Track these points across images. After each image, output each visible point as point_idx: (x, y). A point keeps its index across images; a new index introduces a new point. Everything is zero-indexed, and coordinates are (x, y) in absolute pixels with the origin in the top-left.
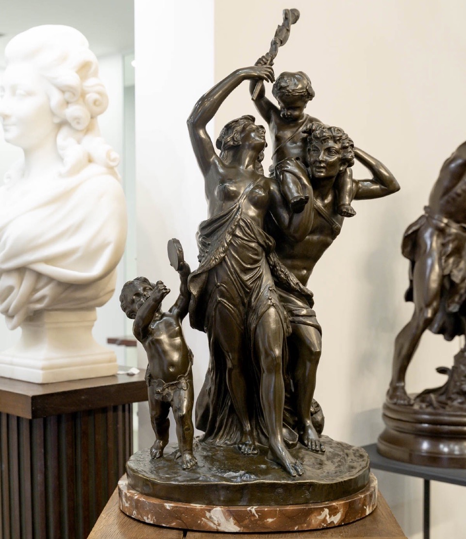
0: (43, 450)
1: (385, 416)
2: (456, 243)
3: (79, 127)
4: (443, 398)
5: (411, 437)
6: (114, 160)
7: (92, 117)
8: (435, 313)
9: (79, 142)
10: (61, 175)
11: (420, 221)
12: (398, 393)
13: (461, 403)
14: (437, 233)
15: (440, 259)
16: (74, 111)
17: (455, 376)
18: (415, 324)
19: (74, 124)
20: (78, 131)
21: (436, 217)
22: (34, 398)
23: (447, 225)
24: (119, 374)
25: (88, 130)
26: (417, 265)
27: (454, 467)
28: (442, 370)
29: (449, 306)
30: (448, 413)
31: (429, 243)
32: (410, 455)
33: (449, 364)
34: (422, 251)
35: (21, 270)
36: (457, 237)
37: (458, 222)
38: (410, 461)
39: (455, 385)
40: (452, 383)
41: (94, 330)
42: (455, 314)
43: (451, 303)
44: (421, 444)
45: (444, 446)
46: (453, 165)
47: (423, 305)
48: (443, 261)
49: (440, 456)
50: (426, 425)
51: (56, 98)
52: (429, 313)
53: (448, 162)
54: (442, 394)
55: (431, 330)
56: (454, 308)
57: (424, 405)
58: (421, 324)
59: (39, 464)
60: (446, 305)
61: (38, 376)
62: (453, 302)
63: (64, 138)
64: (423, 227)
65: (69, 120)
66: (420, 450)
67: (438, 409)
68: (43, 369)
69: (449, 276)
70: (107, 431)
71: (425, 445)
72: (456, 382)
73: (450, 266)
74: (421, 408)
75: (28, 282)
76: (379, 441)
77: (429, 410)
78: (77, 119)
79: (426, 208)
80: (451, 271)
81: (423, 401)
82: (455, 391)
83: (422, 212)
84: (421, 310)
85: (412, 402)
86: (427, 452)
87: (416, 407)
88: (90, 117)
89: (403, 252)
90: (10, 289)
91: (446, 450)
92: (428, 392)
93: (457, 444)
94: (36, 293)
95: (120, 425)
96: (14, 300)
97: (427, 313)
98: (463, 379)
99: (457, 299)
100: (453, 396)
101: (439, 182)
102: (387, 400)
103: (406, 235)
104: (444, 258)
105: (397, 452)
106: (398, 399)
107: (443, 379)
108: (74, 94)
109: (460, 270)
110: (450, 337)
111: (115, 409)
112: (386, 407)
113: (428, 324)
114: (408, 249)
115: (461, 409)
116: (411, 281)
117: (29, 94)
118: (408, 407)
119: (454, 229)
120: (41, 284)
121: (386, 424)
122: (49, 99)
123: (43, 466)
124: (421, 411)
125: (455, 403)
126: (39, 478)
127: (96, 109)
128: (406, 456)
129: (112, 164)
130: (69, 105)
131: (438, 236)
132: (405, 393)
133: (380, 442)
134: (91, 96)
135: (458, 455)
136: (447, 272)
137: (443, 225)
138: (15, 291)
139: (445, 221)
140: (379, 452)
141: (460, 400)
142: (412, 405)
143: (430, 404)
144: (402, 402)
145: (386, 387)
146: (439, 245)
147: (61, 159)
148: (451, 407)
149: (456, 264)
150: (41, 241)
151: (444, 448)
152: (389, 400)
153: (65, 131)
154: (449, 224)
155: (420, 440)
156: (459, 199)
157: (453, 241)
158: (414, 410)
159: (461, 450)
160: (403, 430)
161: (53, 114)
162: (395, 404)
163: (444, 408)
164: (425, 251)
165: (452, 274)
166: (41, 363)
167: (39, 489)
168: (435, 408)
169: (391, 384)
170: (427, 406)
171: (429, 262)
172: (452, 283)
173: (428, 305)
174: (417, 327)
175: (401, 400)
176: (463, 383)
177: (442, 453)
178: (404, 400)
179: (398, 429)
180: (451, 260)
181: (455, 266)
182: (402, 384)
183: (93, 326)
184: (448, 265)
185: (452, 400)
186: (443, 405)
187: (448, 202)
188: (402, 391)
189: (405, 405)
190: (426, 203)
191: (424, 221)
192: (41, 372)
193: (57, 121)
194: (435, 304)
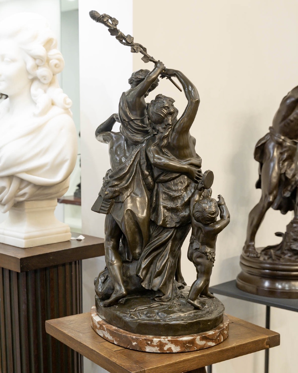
0: (26, 290)
1: (241, 263)
2: (289, 152)
3: (45, 82)
4: (279, 253)
5: (258, 278)
6: (68, 104)
7: (54, 75)
8: (275, 198)
9: (45, 92)
10: (35, 115)
11: (266, 137)
12: (250, 249)
13: (290, 256)
14: (277, 145)
15: (279, 163)
16: (42, 72)
17: (287, 238)
18: (262, 205)
19: (42, 80)
20: (44, 84)
21: (277, 135)
22: (22, 259)
23: (284, 140)
24: (71, 240)
25: (51, 84)
26: (264, 166)
27: (285, 298)
28: (278, 234)
29: (284, 193)
30: (281, 263)
31: (272, 152)
32: (257, 290)
33: (284, 230)
34: (267, 158)
35: (11, 177)
36: (290, 148)
37: (291, 138)
38: (257, 294)
39: (287, 245)
40: (285, 244)
41: (55, 212)
42: (288, 198)
43: (286, 191)
44: (264, 283)
45: (279, 284)
46: (288, 101)
47: (267, 193)
48: (281, 164)
49: (276, 290)
50: (267, 271)
51: (31, 63)
52: (271, 198)
53: (285, 99)
54: (278, 250)
55: (272, 207)
56: (288, 194)
57: (266, 257)
58: (266, 205)
59: (23, 298)
60: (282, 193)
61: (22, 244)
62: (287, 190)
63: (36, 89)
64: (268, 141)
65: (39, 77)
66: (264, 287)
67: (275, 260)
68: (25, 239)
69: (285, 174)
70: (65, 277)
71: (267, 284)
72: (287, 243)
73: (285, 167)
74: (264, 259)
75: (15, 184)
76: (237, 279)
77: (270, 261)
78: (44, 77)
79: (270, 128)
80: (286, 171)
81: (266, 254)
82: (286, 248)
83: (268, 131)
84: (266, 196)
85: (259, 255)
86: (268, 288)
87: (261, 259)
88: (52, 75)
89: (255, 158)
90: (4, 188)
91: (280, 287)
92: (269, 248)
93: (287, 283)
94: (20, 191)
95: (73, 273)
96: (6, 195)
97: (270, 198)
98: (292, 241)
99: (289, 188)
100: (286, 252)
101: (279, 112)
102: (243, 253)
103: (257, 146)
104: (281, 162)
105: (249, 287)
106: (250, 254)
107: (279, 240)
108: (42, 61)
109: (292, 170)
110: (284, 212)
111: (71, 264)
112: (242, 258)
113: (270, 205)
114: (259, 155)
115: (290, 261)
116: (260, 176)
117: (13, 61)
118: (257, 259)
119: (288, 143)
120: (23, 185)
121: (242, 269)
122: (25, 63)
123: (26, 299)
124: (264, 261)
125: (286, 257)
126: (23, 307)
127: (56, 70)
128: (254, 290)
129: (67, 106)
130: (39, 68)
131: (278, 148)
132: (254, 249)
133: (238, 281)
134: (53, 62)
135: (288, 290)
136: (283, 171)
137: (281, 140)
138: (6, 190)
139: (283, 138)
140: (237, 286)
141: (289, 255)
142: (259, 257)
143: (270, 257)
144: (252, 255)
145: (243, 244)
146: (278, 153)
147: (34, 103)
148: (283, 259)
149: (289, 166)
150: (23, 159)
151: (279, 286)
152: (244, 254)
153: (36, 84)
154: (285, 140)
155: (264, 280)
156: (292, 124)
157: (287, 151)
158: (260, 260)
159: (289, 287)
160: (253, 274)
161: (28, 73)
162: (248, 256)
163: (279, 260)
164: (269, 157)
165: (287, 172)
166: (23, 235)
167: (23, 313)
168: (273, 260)
169: (246, 243)
170: (268, 258)
171: (272, 165)
172: (287, 178)
173: (270, 193)
174: (263, 208)
175: (252, 254)
176: (292, 243)
177: (278, 289)
178: (254, 254)
179: (249, 272)
180: (286, 163)
181: (288, 167)
182: (253, 243)
183: (54, 209)
184: (284, 167)
185: (284, 254)
186: (279, 257)
187: (285, 125)
188: (253, 248)
189: (254, 257)
190: (271, 125)
191: (269, 137)
192: (24, 241)
193: (31, 77)
194: (275, 192)
